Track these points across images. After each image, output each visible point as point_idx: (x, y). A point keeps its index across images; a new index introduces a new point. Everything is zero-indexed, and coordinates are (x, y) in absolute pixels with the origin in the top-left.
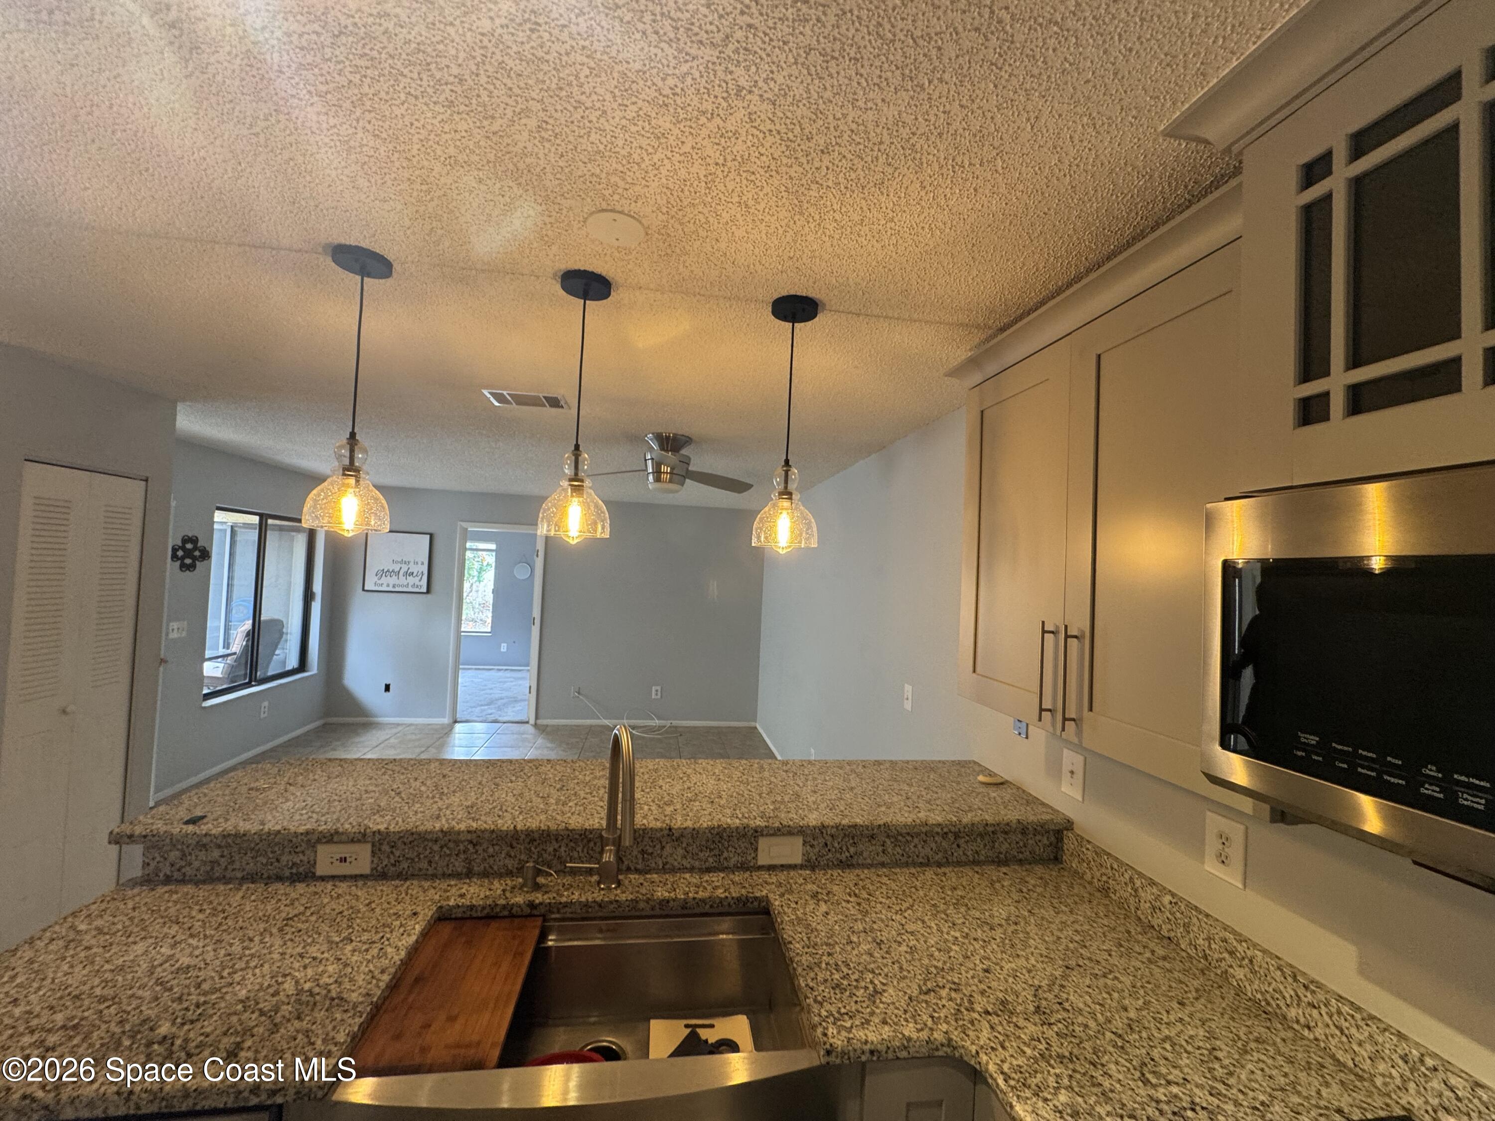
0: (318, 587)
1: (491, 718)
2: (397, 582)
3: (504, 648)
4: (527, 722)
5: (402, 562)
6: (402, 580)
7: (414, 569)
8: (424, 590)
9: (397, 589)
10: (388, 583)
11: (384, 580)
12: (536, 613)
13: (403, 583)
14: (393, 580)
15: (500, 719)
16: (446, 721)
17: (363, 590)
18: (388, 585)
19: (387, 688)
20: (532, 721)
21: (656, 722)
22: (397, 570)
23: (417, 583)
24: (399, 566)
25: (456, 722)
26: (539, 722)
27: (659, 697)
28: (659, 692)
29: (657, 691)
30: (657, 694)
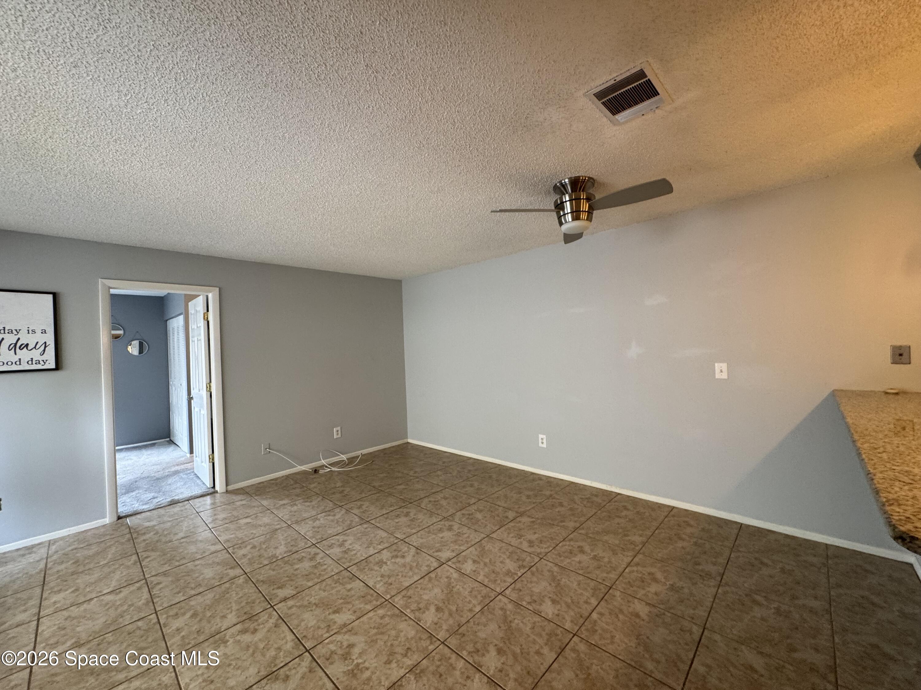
4: (215, 492)
5: (4, 331)
6: (8, 356)
7: (29, 339)
8: (51, 366)
16: (107, 520)
20: (222, 489)
21: (344, 457)
23: (37, 357)
26: (231, 487)
27: (339, 436)
28: (339, 432)
29: (337, 431)
30: (338, 434)
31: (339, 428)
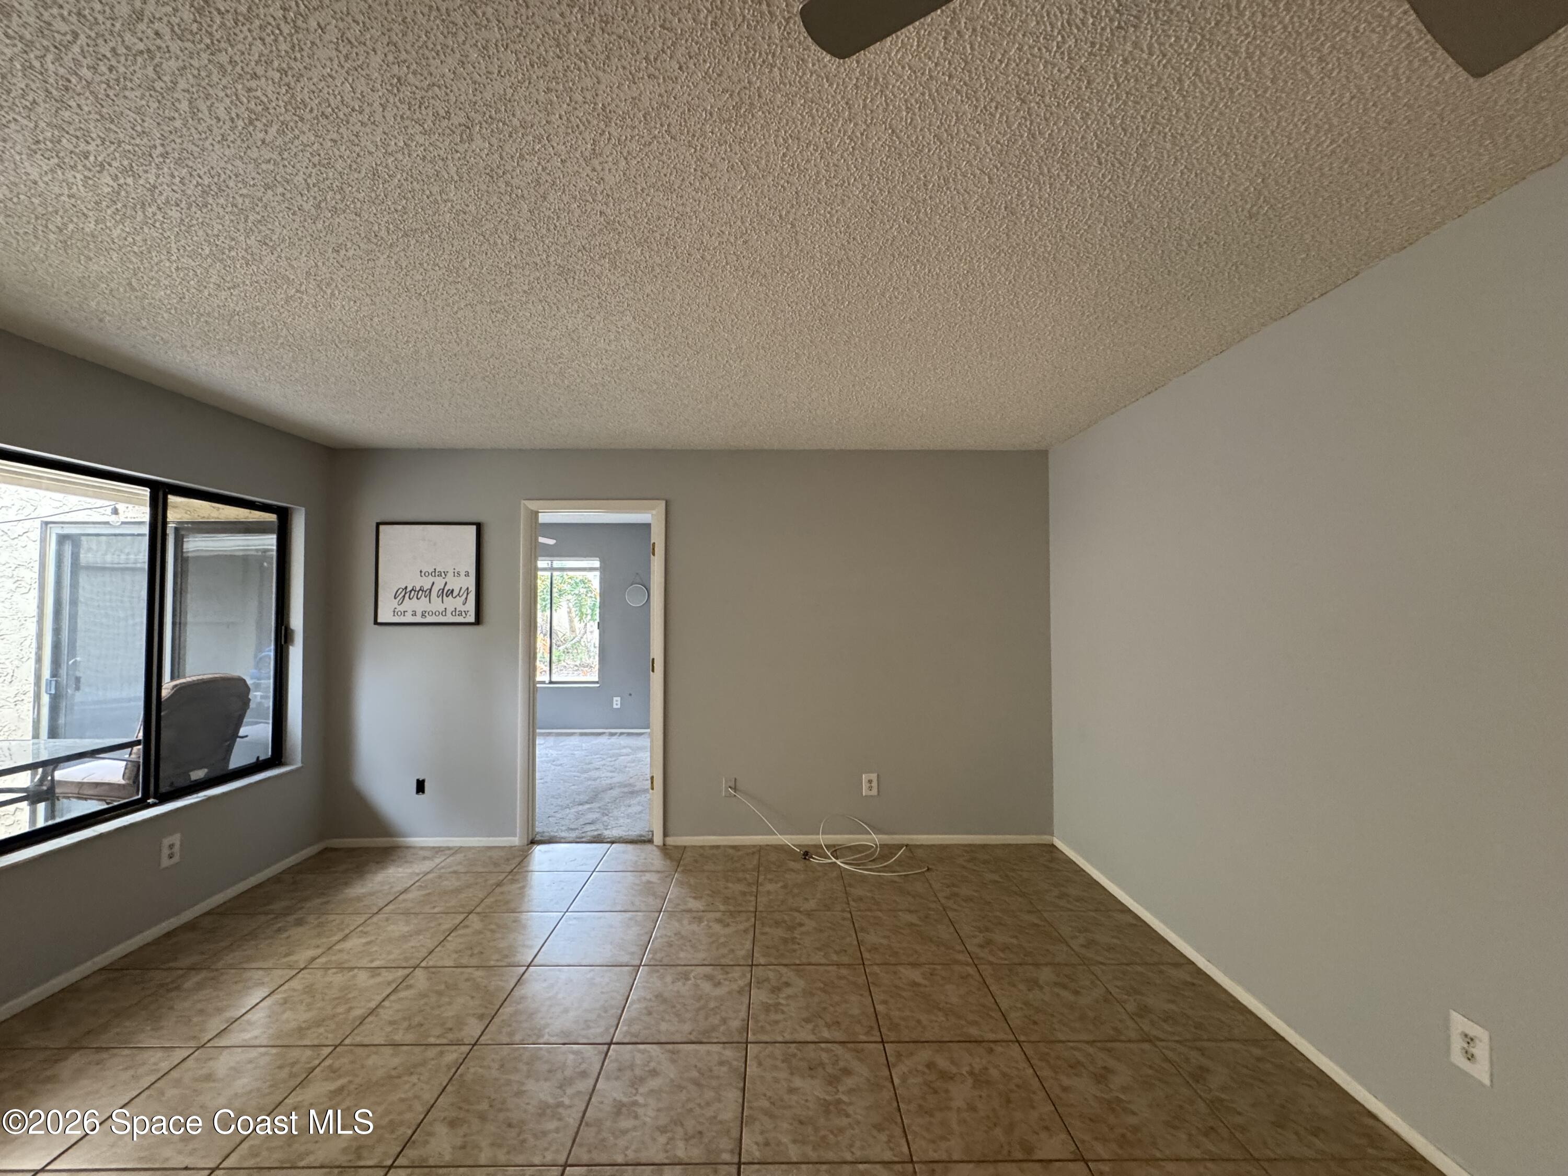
0: (297, 620)
1: (591, 830)
2: (429, 608)
3: (617, 702)
4: (650, 841)
5: (435, 573)
6: (437, 604)
7: (455, 584)
8: (472, 619)
9: (429, 619)
10: (413, 609)
11: (409, 605)
12: (657, 651)
13: (435, 607)
14: (420, 605)
15: (607, 833)
16: (516, 841)
17: (376, 623)
18: (414, 614)
19: (420, 787)
20: (658, 839)
21: (874, 839)
22: (427, 587)
23: (461, 608)
24: (431, 579)
25: (533, 842)
26: (671, 841)
27: (874, 792)
28: (875, 784)
29: (870, 781)
30: (870, 788)
31: (874, 777)
